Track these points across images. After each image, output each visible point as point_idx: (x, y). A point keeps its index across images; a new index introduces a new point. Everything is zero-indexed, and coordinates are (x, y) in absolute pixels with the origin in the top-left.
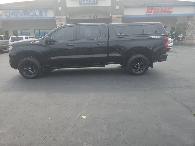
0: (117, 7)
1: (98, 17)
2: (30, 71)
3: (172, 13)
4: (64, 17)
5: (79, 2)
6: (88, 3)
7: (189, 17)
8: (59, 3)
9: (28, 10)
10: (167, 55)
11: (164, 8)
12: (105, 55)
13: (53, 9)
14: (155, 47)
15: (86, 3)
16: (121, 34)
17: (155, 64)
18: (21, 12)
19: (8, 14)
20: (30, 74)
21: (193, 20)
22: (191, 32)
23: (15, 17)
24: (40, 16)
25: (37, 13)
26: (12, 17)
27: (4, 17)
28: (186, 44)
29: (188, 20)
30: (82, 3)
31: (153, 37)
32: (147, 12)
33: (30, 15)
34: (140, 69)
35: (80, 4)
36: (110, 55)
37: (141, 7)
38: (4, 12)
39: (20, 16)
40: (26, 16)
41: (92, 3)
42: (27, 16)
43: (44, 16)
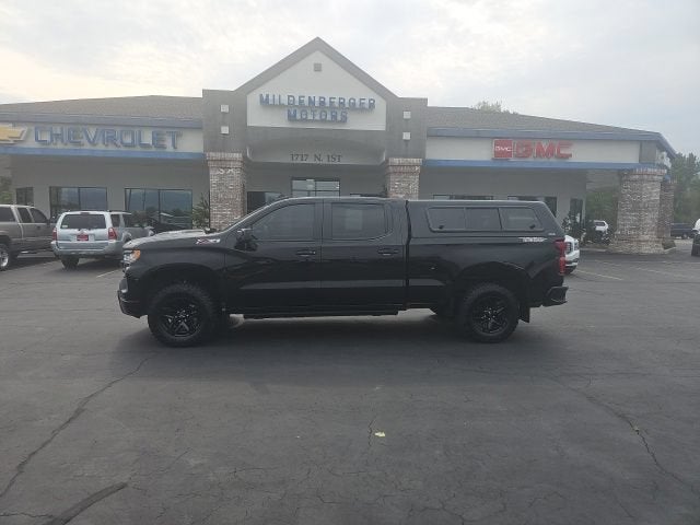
0: (407, 136)
1: (344, 162)
2: (183, 324)
3: (571, 160)
4: (238, 156)
5: (289, 116)
6: (317, 118)
7: (623, 173)
8: (224, 113)
9: (118, 130)
10: (566, 289)
11: (545, 145)
12: (400, 283)
13: (200, 128)
14: (531, 265)
15: (310, 117)
16: (441, 227)
17: (534, 312)
18: (92, 132)
19: (47, 137)
20: (181, 331)
21: (636, 181)
22: (632, 218)
23: (70, 146)
24: (154, 149)
25: (148, 138)
26: (60, 146)
27: (32, 144)
28: (621, 254)
29: (621, 182)
30: (298, 117)
31: (525, 240)
32: (497, 154)
33: (122, 143)
34: (494, 324)
35: (292, 118)
36: (413, 282)
37: (477, 137)
38: (33, 128)
39: (87, 146)
40: (107, 146)
41: (329, 117)
42: (111, 148)
43: (170, 149)
